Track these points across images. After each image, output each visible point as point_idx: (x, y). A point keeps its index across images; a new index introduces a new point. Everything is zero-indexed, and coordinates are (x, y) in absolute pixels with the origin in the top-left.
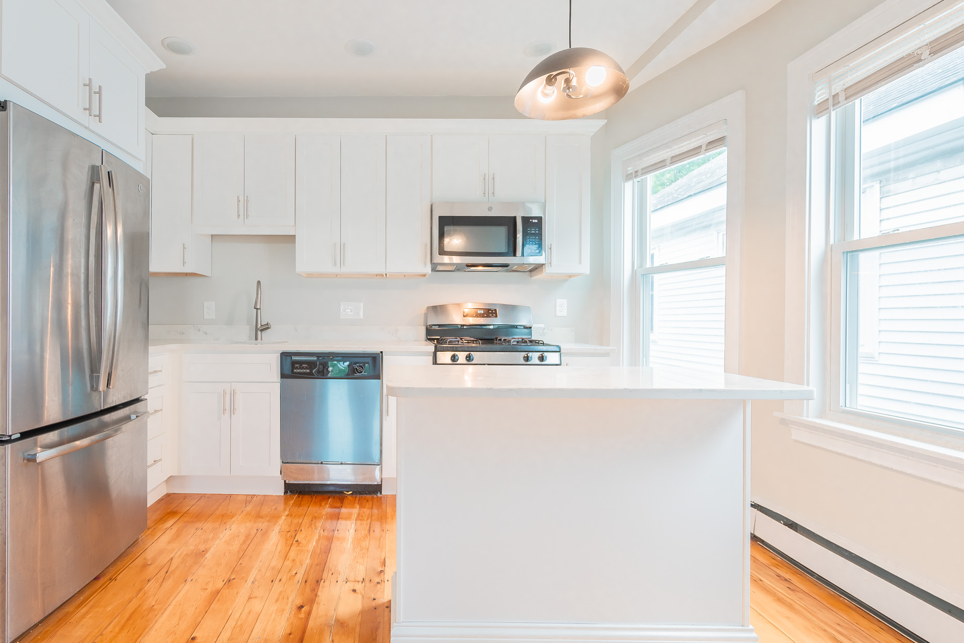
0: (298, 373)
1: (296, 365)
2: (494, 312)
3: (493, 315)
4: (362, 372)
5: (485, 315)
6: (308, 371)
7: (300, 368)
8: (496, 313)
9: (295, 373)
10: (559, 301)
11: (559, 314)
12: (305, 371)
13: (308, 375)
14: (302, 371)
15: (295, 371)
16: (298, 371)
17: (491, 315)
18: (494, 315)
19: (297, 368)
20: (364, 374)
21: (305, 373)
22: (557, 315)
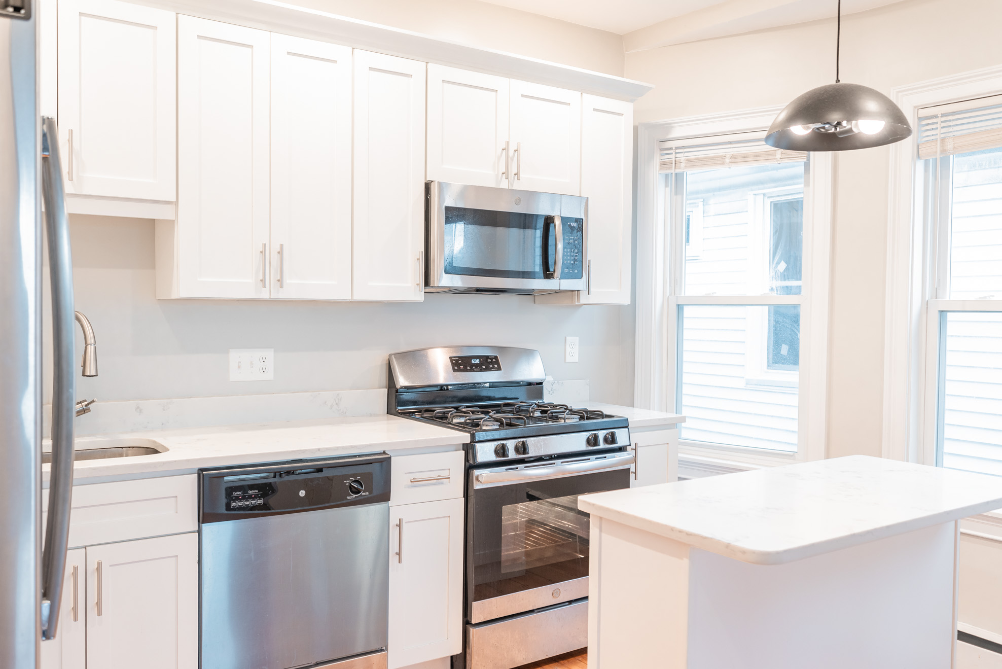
0: (241, 508)
1: (235, 494)
2: (494, 360)
3: (494, 367)
4: (359, 492)
5: (484, 367)
6: (260, 501)
7: (244, 498)
8: (497, 362)
9: (235, 509)
10: (569, 339)
11: (569, 359)
12: (253, 502)
13: (258, 510)
14: (247, 503)
15: (234, 504)
16: (240, 504)
17: (491, 366)
18: (496, 366)
19: (237, 498)
20: (364, 494)
21: (254, 508)
22: (567, 361)
